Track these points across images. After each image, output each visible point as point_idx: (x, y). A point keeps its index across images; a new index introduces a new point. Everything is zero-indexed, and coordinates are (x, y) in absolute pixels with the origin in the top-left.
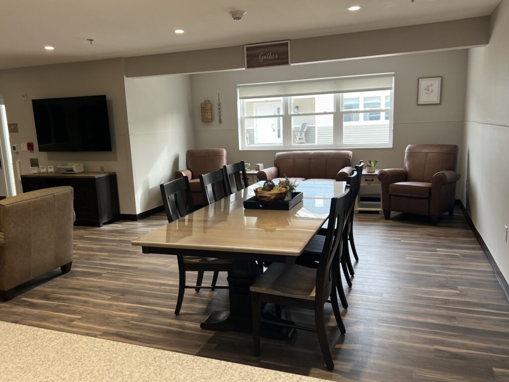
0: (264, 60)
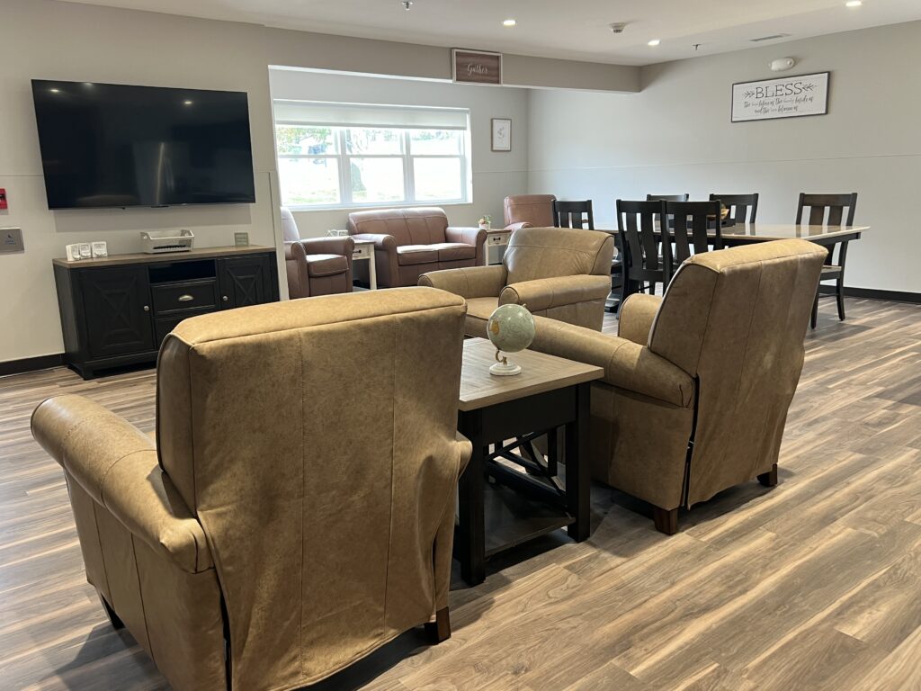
0: (473, 72)
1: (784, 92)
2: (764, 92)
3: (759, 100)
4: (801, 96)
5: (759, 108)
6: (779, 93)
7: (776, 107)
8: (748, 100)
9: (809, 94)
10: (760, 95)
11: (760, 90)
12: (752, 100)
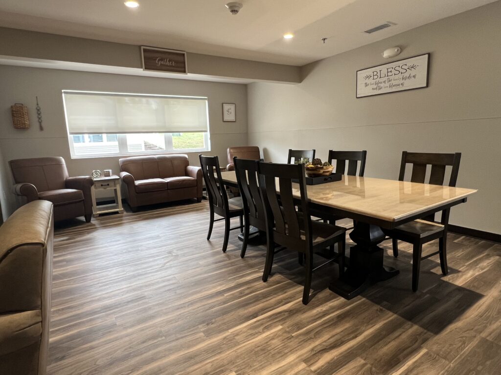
1: (393, 73)
2: (379, 75)
3: (375, 80)
4: (407, 75)
5: (375, 87)
6: (390, 74)
7: (387, 84)
8: (368, 81)
9: (413, 72)
10: (375, 77)
11: (375, 73)
12: (371, 81)
